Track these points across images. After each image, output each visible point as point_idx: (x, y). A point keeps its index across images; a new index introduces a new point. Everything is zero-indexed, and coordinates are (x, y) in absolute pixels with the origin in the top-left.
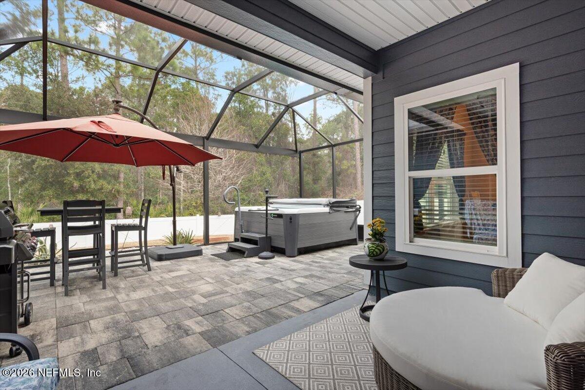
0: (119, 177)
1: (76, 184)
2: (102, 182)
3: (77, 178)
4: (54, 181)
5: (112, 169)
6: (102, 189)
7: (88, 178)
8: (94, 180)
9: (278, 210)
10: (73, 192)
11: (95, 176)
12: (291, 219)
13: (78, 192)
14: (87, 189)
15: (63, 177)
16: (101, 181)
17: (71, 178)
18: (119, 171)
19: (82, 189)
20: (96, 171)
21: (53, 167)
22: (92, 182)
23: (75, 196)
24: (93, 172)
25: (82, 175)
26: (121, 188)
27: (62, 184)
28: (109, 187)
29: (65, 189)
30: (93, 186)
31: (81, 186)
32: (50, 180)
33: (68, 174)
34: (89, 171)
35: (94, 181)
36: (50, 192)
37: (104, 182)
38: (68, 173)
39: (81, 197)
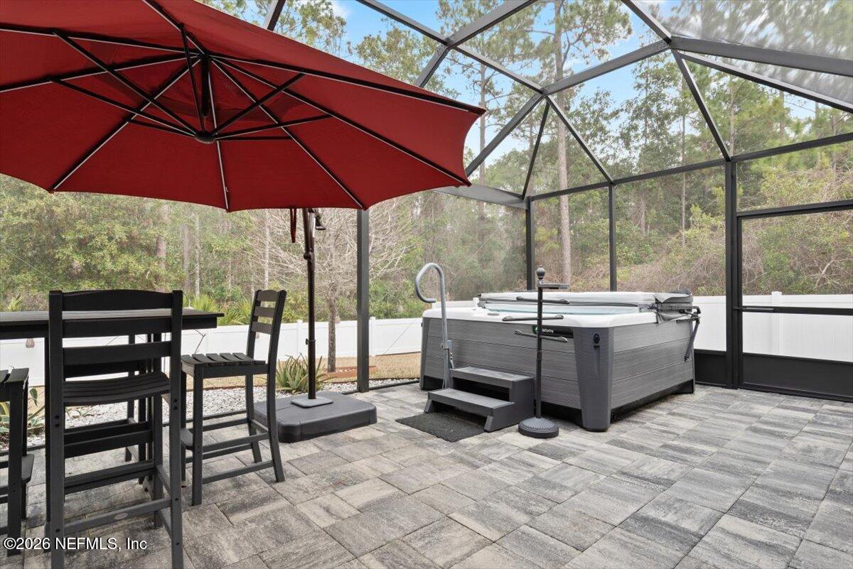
0: (157, 250)
1: (78, 262)
2: (126, 259)
3: (81, 249)
4: (36, 255)
5: (146, 235)
6: (126, 271)
7: (100, 249)
8: (111, 254)
9: (562, 318)
10: (71, 277)
11: (114, 247)
12: (597, 339)
13: (80, 276)
14: (99, 271)
15: (54, 247)
16: (126, 256)
17: (69, 250)
18: (158, 238)
19: (90, 271)
20: (117, 237)
21: (35, 229)
22: (108, 258)
23: (75, 285)
24: (110, 239)
25: (90, 244)
26: (162, 270)
27: (50, 262)
28: (140, 267)
29: (57, 270)
30: (109, 265)
31: (87, 266)
32: (30, 254)
33: (64, 242)
34: (103, 237)
35: (112, 257)
36: (27, 277)
37: (132, 259)
38: (63, 240)
39: (86, 286)
